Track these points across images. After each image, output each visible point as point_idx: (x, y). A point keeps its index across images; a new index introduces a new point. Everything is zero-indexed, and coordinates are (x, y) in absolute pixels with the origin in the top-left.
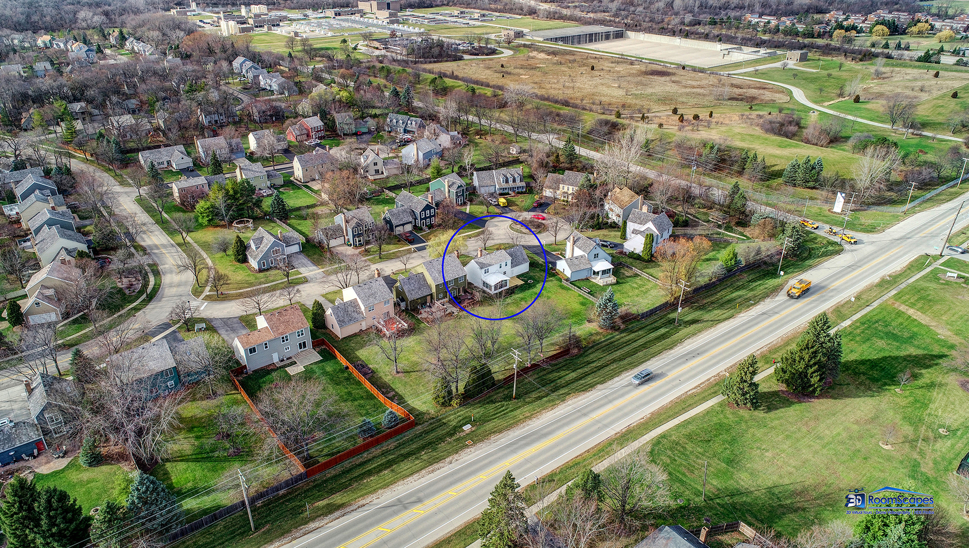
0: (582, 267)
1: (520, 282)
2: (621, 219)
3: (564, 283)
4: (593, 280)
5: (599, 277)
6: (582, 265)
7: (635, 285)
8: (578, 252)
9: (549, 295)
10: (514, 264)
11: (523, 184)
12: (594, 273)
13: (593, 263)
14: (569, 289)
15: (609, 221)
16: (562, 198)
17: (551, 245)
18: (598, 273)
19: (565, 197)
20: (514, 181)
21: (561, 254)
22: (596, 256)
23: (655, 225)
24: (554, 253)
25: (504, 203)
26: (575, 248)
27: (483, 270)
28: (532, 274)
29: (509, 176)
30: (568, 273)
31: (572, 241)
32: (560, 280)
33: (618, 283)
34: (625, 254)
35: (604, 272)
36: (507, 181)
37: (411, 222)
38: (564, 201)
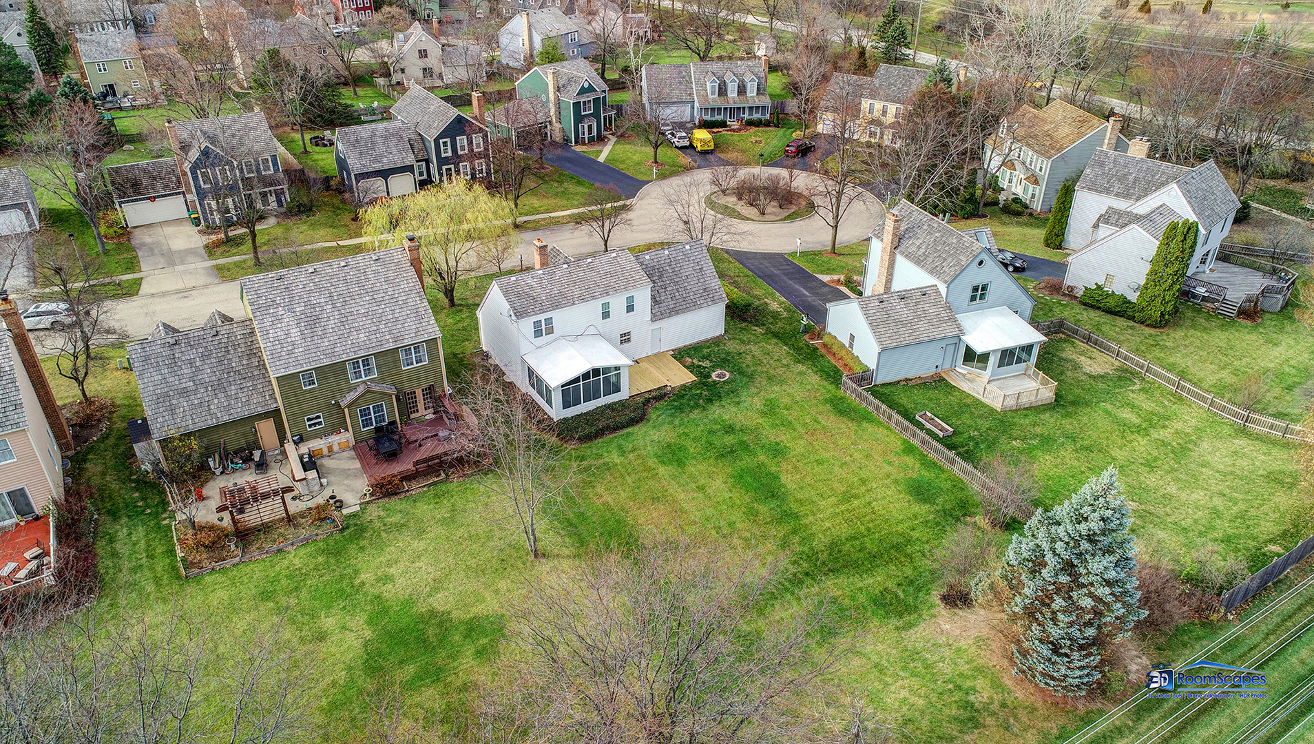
0: (924, 330)
1: (680, 377)
2: (1040, 191)
3: (850, 392)
4: (965, 386)
5: (987, 375)
6: (922, 326)
7: (1127, 415)
8: (910, 276)
9: (784, 438)
10: (662, 308)
11: (766, 101)
12: (970, 356)
13: (966, 320)
14: (867, 418)
15: (1002, 197)
16: (865, 139)
17: (820, 253)
18: (984, 358)
19: (872, 134)
20: (742, 90)
21: (849, 283)
22: (979, 292)
23: (1188, 194)
24: (825, 278)
25: (703, 141)
26: (900, 260)
27: (527, 325)
28: (732, 346)
29: (729, 77)
30: (867, 352)
31: (888, 237)
32: (834, 377)
33: (1059, 402)
34: (1070, 293)
35: (1008, 356)
36: (722, 91)
37: (409, 169)
38: (869, 145)
